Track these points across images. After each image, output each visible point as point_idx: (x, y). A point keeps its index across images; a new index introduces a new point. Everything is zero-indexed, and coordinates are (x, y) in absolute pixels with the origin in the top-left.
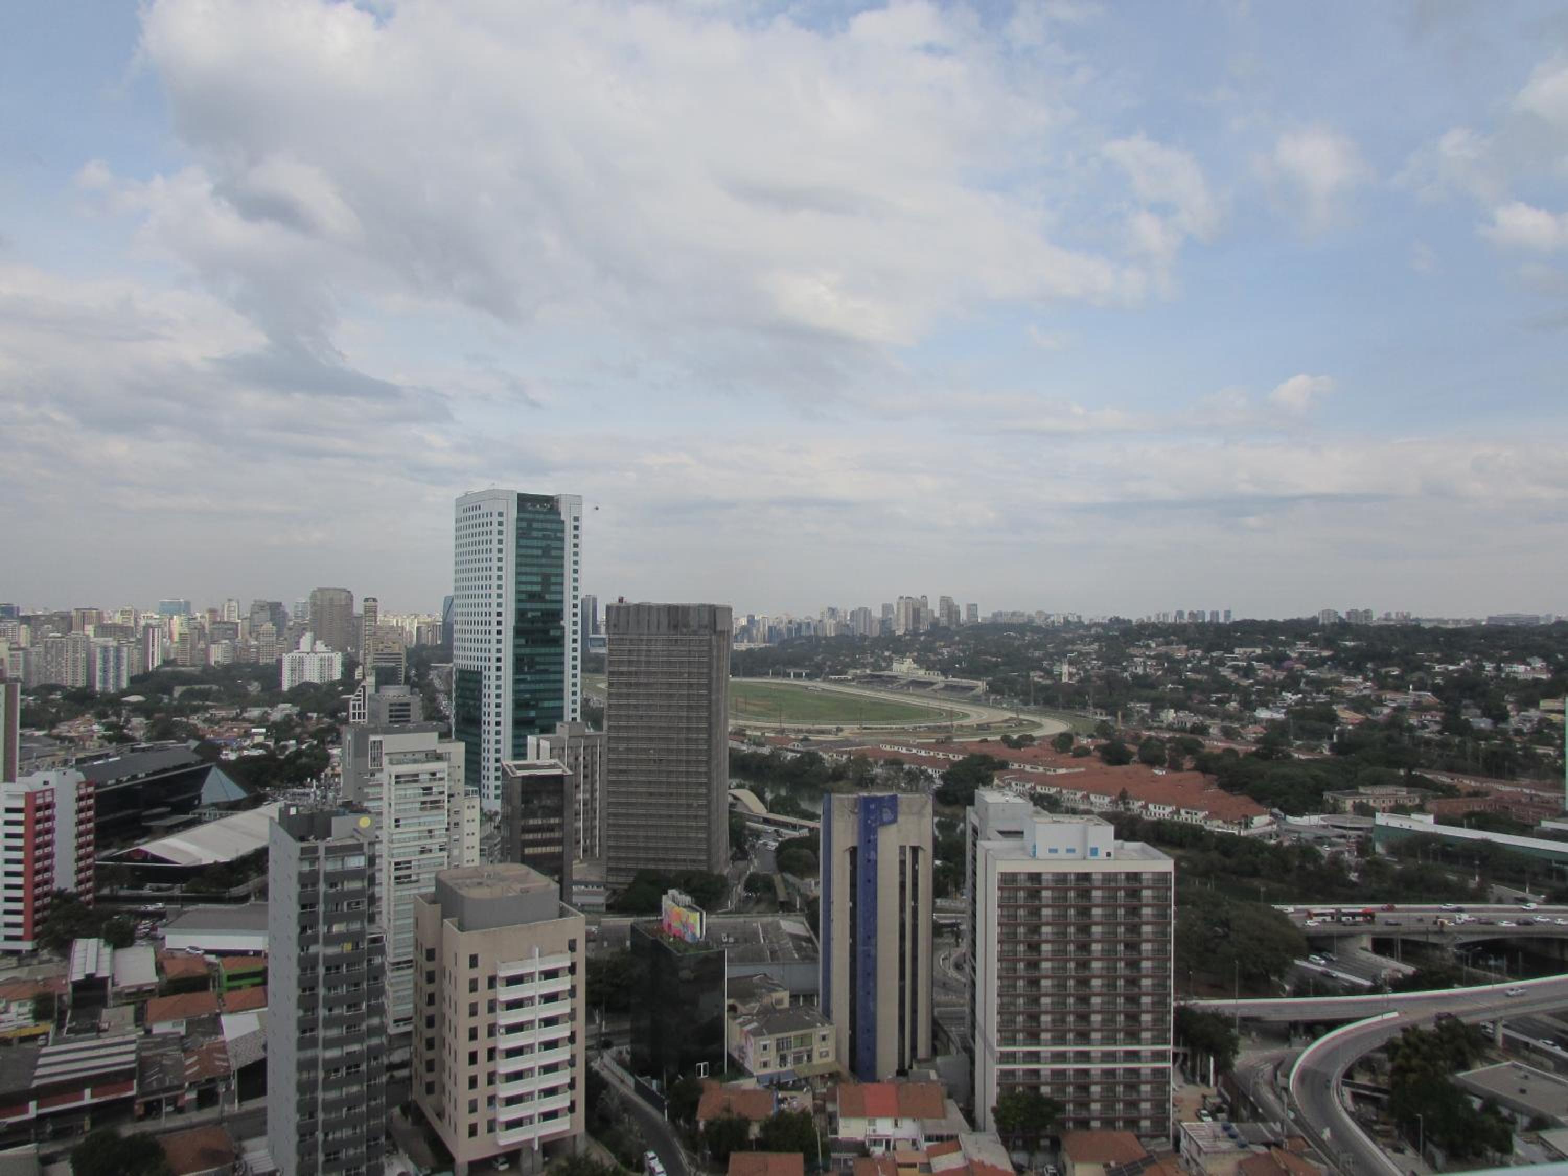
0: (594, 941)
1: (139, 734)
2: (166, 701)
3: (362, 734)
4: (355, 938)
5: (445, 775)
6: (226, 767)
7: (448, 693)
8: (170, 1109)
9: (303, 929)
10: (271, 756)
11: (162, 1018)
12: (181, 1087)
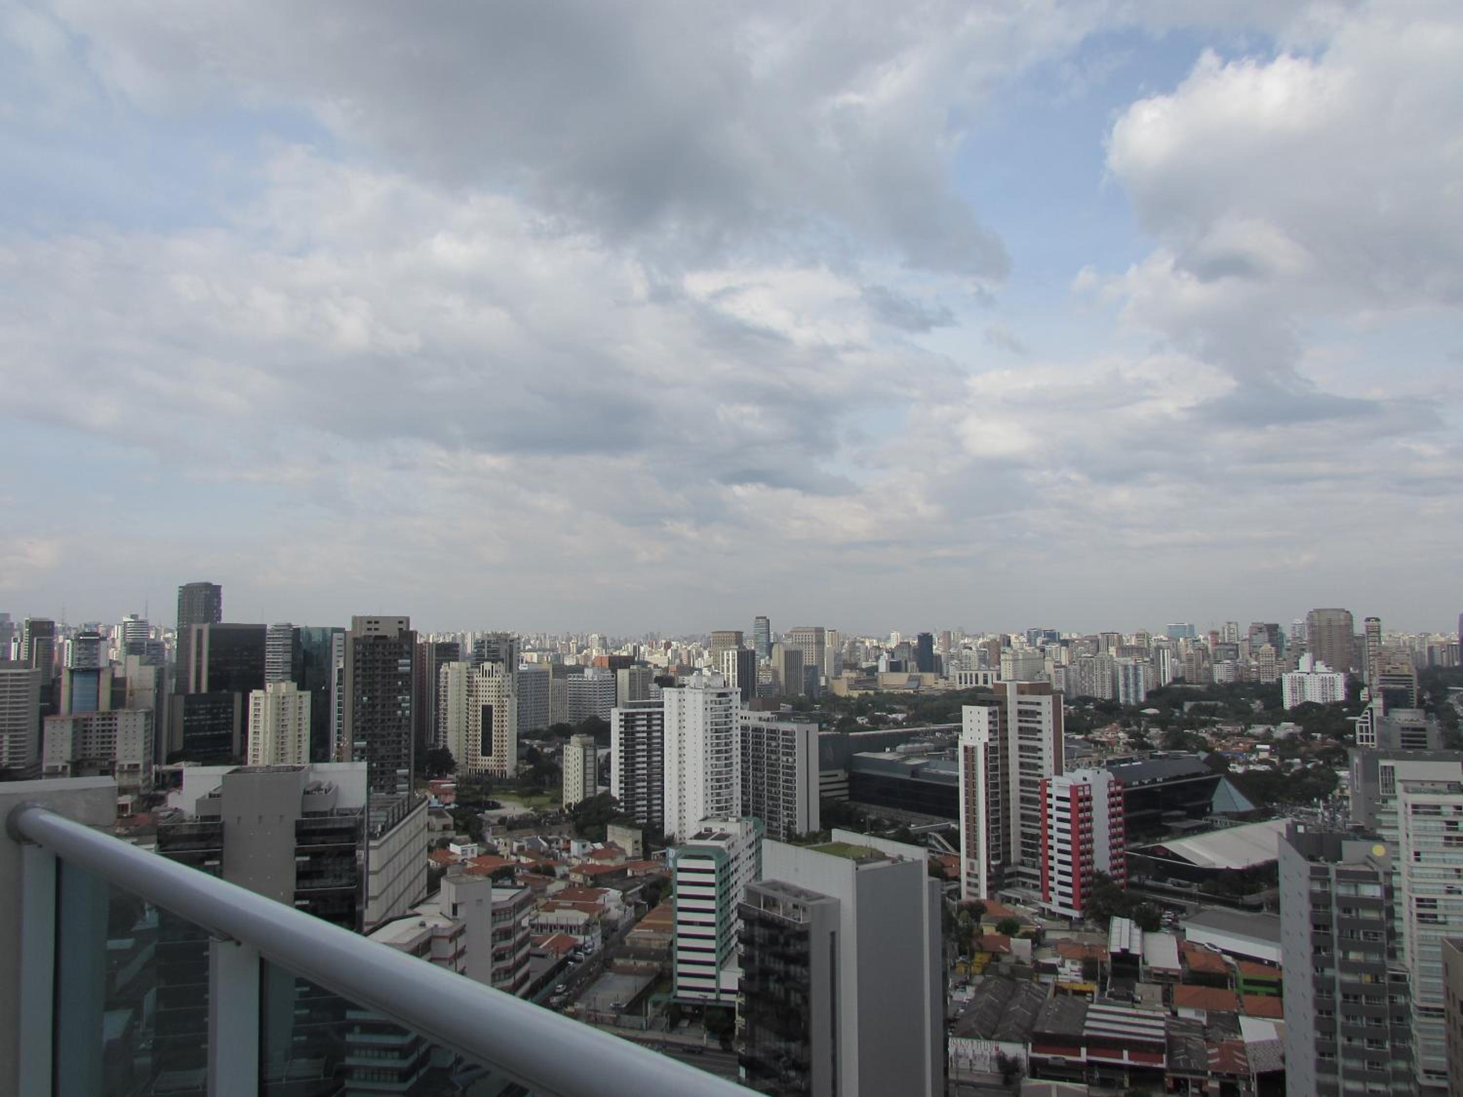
1: (1156, 743)
2: (1178, 714)
3: (1371, 758)
4: (1377, 972)
6: (1234, 779)
8: (1196, 1091)
9: (1317, 949)
10: (1276, 773)
11: (1187, 1005)
12: (1205, 1073)
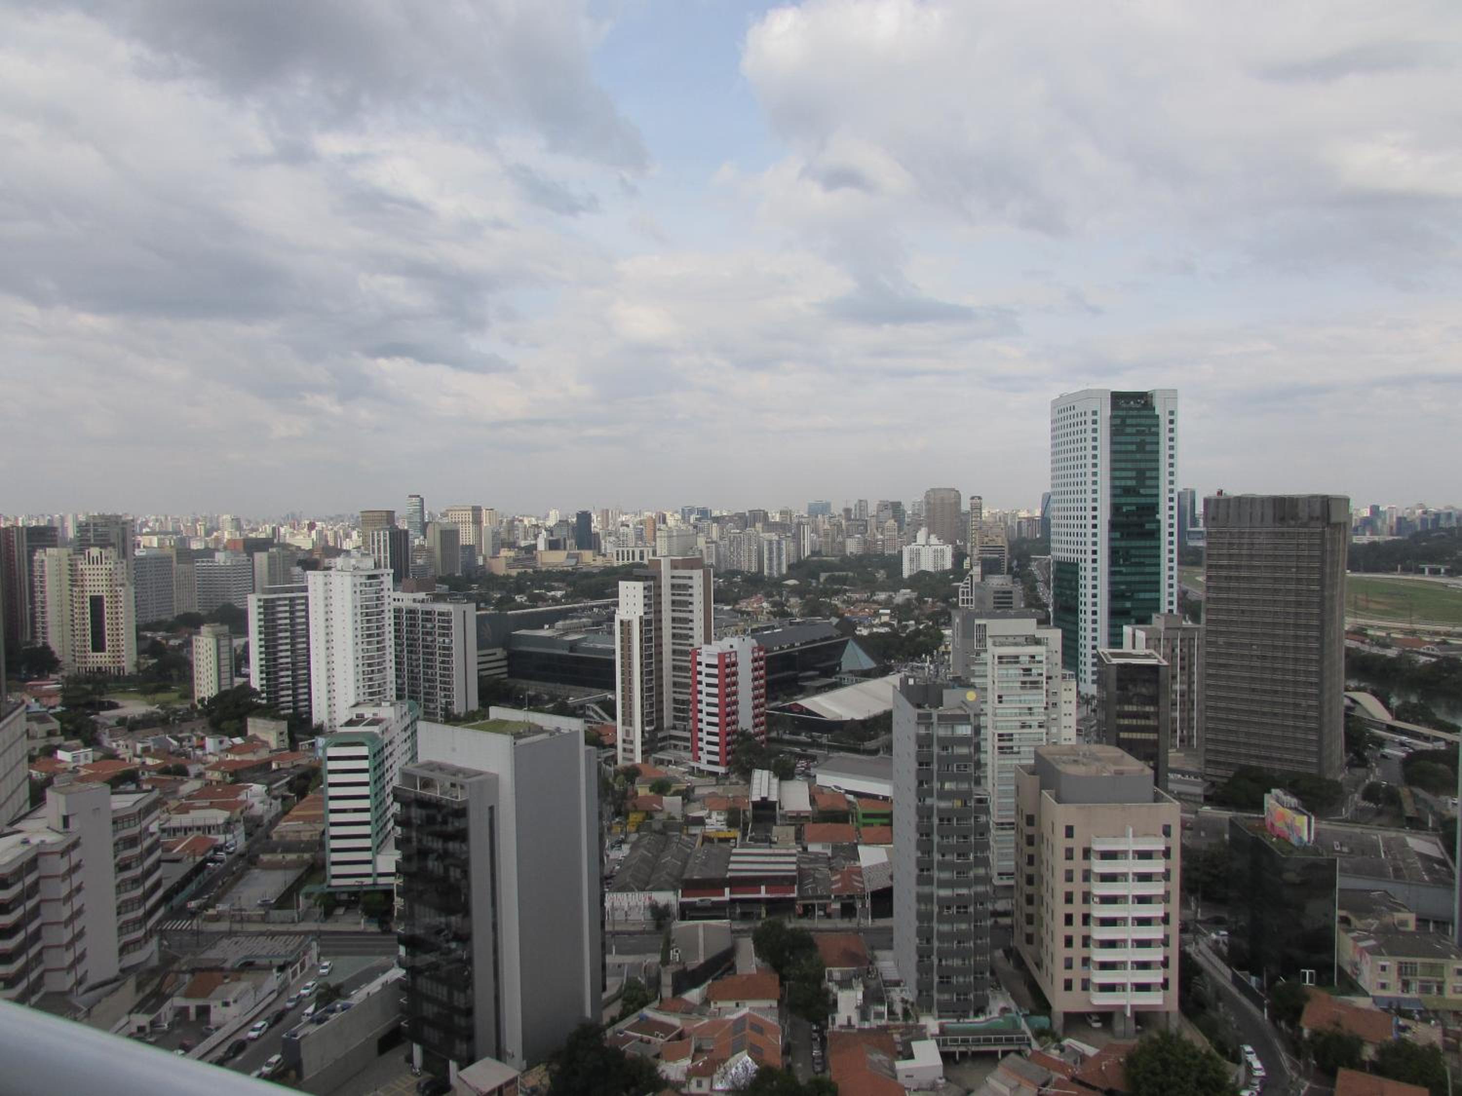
0: (1190, 829)
1: (795, 611)
2: (814, 585)
3: (967, 619)
4: (965, 796)
5: (1043, 658)
6: (860, 640)
7: (1047, 583)
8: (822, 913)
9: (921, 783)
10: (894, 634)
11: (815, 840)
12: (829, 897)
